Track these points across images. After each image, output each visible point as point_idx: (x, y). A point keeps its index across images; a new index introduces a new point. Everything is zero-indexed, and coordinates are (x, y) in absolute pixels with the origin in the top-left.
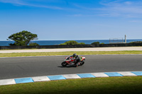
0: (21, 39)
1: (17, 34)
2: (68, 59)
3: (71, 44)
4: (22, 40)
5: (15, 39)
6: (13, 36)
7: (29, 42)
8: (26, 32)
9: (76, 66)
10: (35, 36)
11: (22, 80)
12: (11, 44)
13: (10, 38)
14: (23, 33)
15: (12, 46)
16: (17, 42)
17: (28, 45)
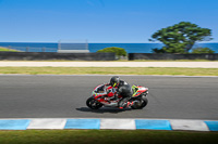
0: (176, 39)
4: (178, 42)
6: (160, 33)
8: (188, 24)
12: (156, 50)
13: (154, 36)
14: (181, 27)
16: (168, 46)
17: (190, 51)
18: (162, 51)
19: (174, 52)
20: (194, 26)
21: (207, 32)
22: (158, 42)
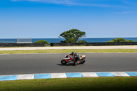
0: (71, 36)
1: (67, 32)
2: (67, 57)
3: (118, 41)
4: (71, 38)
5: (66, 36)
6: (63, 34)
7: (77, 39)
8: (76, 30)
9: (75, 65)
10: (84, 33)
12: (62, 41)
13: (61, 35)
14: (72, 31)
15: (63, 43)
16: (67, 40)
17: (77, 42)
18: (65, 42)
19: (70, 42)
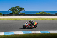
0: (16, 10)
1: (13, 8)
6: (11, 9)
8: (18, 7)
11: (8, 33)
12: (10, 13)
13: (10, 10)
14: (17, 7)
16: (14, 12)
17: (19, 14)
18: (12, 13)
19: (15, 14)
20: (20, 7)
21: (23, 9)
22: (11, 11)
